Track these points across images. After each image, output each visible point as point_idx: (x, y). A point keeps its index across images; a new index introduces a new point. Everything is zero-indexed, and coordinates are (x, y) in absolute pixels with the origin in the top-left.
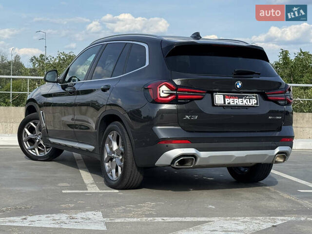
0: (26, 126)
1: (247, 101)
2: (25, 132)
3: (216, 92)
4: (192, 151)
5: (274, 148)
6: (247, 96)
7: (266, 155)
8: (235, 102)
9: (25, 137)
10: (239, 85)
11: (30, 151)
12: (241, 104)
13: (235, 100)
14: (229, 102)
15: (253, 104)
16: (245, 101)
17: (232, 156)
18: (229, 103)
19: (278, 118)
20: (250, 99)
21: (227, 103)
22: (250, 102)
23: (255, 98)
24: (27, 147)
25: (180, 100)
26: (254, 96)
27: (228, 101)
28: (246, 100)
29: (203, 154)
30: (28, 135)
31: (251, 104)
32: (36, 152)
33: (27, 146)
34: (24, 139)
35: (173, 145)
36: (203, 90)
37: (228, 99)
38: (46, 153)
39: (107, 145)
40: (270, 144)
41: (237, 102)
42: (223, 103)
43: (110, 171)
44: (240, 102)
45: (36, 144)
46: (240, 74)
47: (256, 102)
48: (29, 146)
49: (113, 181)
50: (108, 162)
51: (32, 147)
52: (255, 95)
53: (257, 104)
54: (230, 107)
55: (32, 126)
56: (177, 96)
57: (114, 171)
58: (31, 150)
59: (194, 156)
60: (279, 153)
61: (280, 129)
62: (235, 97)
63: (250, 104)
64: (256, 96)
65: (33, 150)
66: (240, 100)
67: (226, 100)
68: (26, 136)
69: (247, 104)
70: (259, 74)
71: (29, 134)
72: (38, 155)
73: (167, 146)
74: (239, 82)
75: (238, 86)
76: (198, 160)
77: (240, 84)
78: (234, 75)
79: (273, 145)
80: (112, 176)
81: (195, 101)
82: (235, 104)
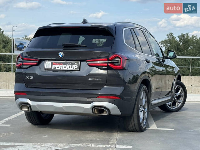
1: (69, 67)
3: (47, 60)
8: (60, 67)
12: (64, 69)
13: (60, 65)
14: (55, 67)
15: (74, 69)
16: (68, 67)
20: (72, 65)
21: (53, 68)
22: (72, 68)
26: (75, 62)
28: (69, 65)
37: (55, 65)
41: (62, 67)
42: (50, 68)
44: (64, 67)
47: (77, 67)
53: (78, 69)
54: (55, 70)
59: (28, 104)
62: (61, 63)
63: (72, 69)
64: (78, 63)
66: (64, 65)
67: (53, 65)
69: (69, 68)
70: (86, 46)
74: (61, 52)
75: (60, 56)
77: (62, 54)
79: (89, 100)
82: (60, 68)
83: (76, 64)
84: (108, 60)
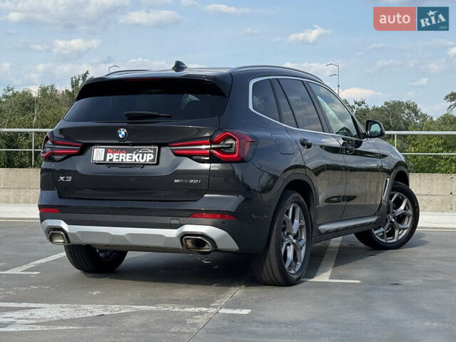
5: (176, 226)
13: (121, 155)
15: (148, 161)
16: (135, 157)
18: (111, 160)
19: (193, 181)
21: (108, 160)
28: (138, 155)
40: (168, 219)
41: (124, 158)
42: (102, 159)
47: (152, 158)
52: (153, 147)
62: (122, 151)
63: (142, 161)
64: (154, 150)
66: (128, 155)
67: (108, 155)
69: (137, 160)
74: (122, 130)
79: (174, 222)
82: (120, 160)
83: (150, 151)
84: (212, 143)
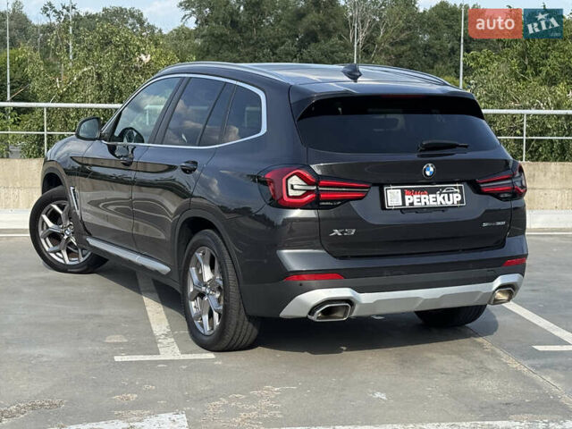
0: (45, 210)
1: (444, 198)
2: (44, 221)
3: (389, 185)
4: (345, 292)
5: (492, 279)
6: (443, 188)
7: (478, 292)
8: (423, 201)
9: (43, 229)
10: (430, 170)
11: (53, 255)
12: (433, 204)
13: (423, 196)
14: (411, 201)
15: (455, 202)
16: (440, 199)
17: (416, 299)
18: (412, 204)
19: (499, 223)
20: (448, 194)
21: (407, 204)
22: (449, 200)
23: (458, 190)
24: (47, 249)
25: (325, 201)
26: (456, 188)
27: (409, 199)
28: (442, 195)
29: (366, 298)
30: (48, 227)
31: (451, 202)
32: (63, 258)
33: (47, 246)
34: (41, 233)
35: (313, 282)
36: (365, 182)
37: (410, 197)
38: (82, 259)
39: (193, 270)
40: (485, 271)
41: (427, 200)
43: (200, 316)
44: (432, 200)
45: (63, 242)
46: (432, 150)
47: (459, 199)
48: (51, 246)
49: (204, 335)
50: (196, 298)
51: (57, 248)
52: (457, 185)
53: (461, 202)
54: (413, 209)
55: (54, 211)
56: (319, 195)
57: (206, 318)
58: (55, 252)
59: (349, 301)
60: (501, 287)
61: (501, 244)
62: (422, 191)
64: (460, 188)
65: (58, 254)
66: (431, 196)
67: (407, 197)
68: (45, 228)
69: (443, 202)
71: (50, 224)
72: (68, 262)
73: (301, 285)
74: (430, 165)
75: (428, 173)
76: (357, 307)
77: (432, 169)
78: (421, 151)
79: (490, 274)
80: (202, 325)
81: (351, 203)
83: (455, 190)
